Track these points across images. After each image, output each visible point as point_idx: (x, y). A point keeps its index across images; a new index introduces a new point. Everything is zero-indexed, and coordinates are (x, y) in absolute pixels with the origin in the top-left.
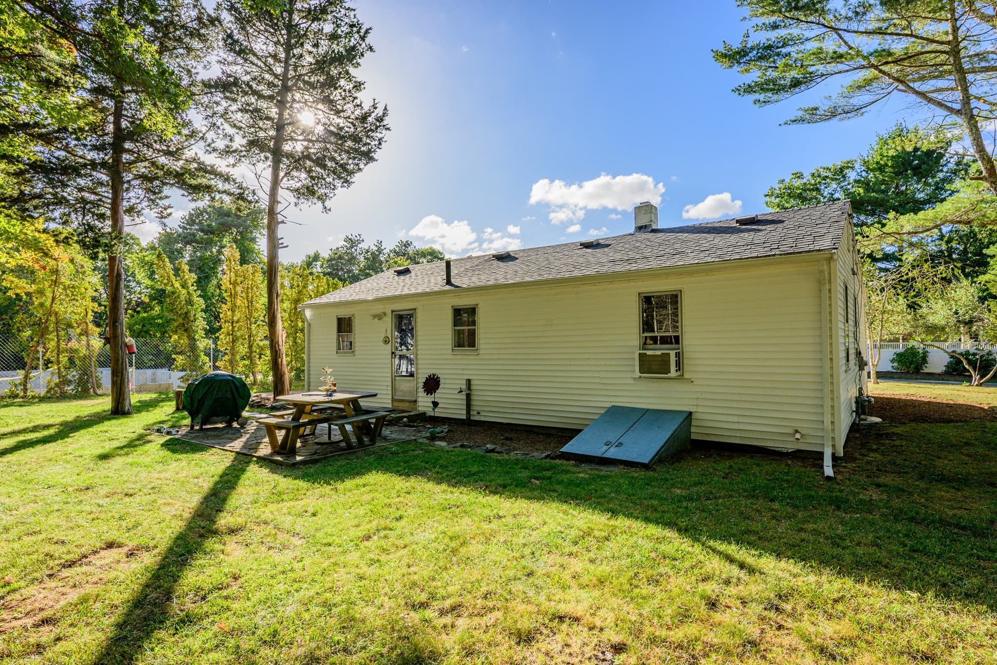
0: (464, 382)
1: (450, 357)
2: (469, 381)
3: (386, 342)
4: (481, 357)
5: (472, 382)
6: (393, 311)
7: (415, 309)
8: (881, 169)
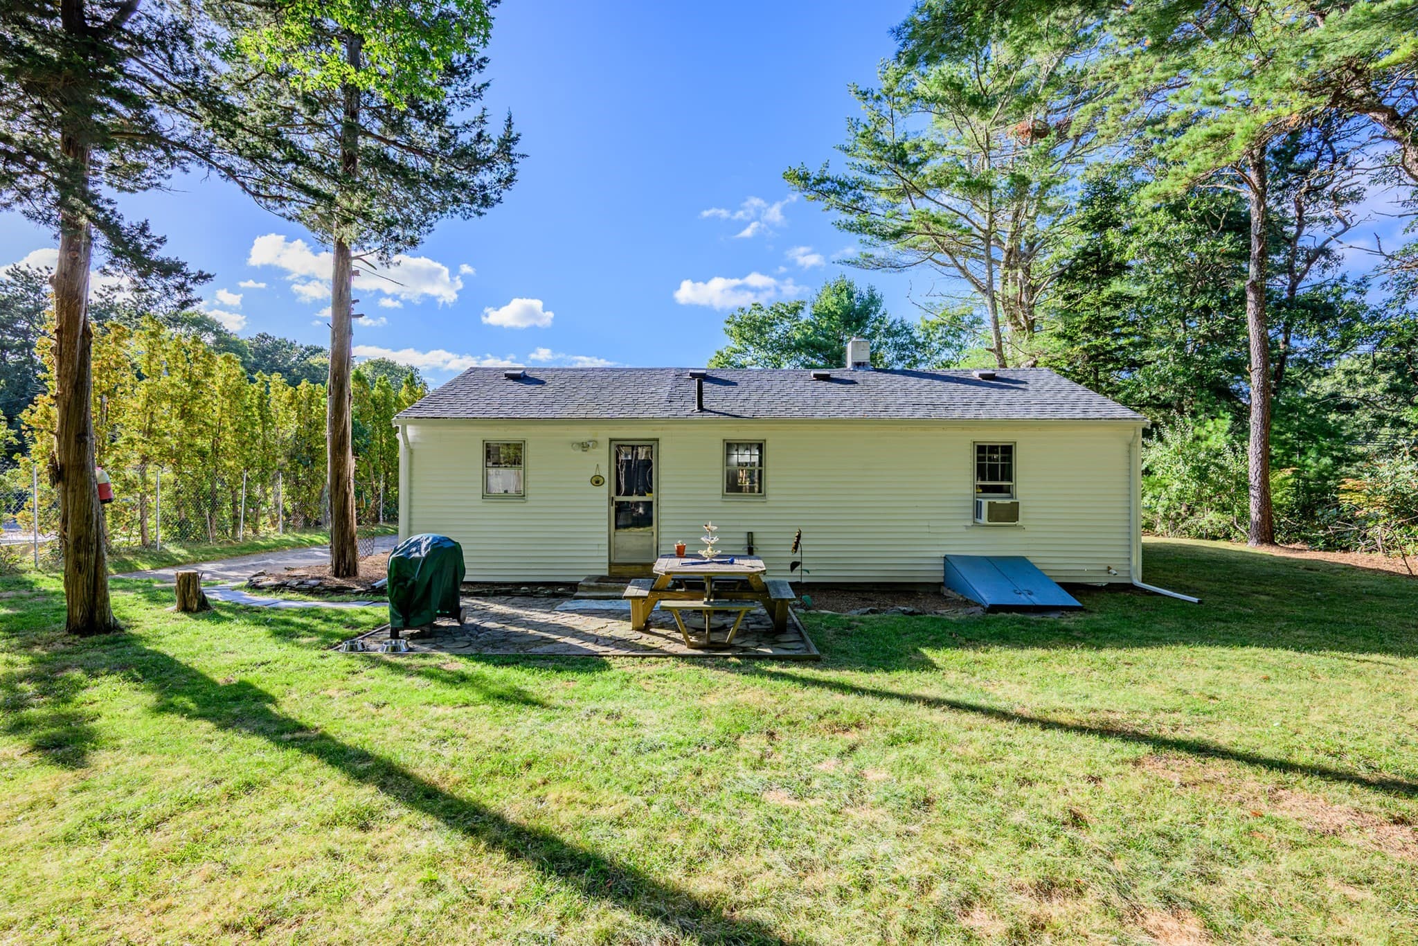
0: (745, 536)
1: (720, 504)
2: (750, 535)
3: (597, 481)
4: (768, 504)
5: (755, 536)
6: (611, 440)
7: (657, 440)
8: (830, 315)
